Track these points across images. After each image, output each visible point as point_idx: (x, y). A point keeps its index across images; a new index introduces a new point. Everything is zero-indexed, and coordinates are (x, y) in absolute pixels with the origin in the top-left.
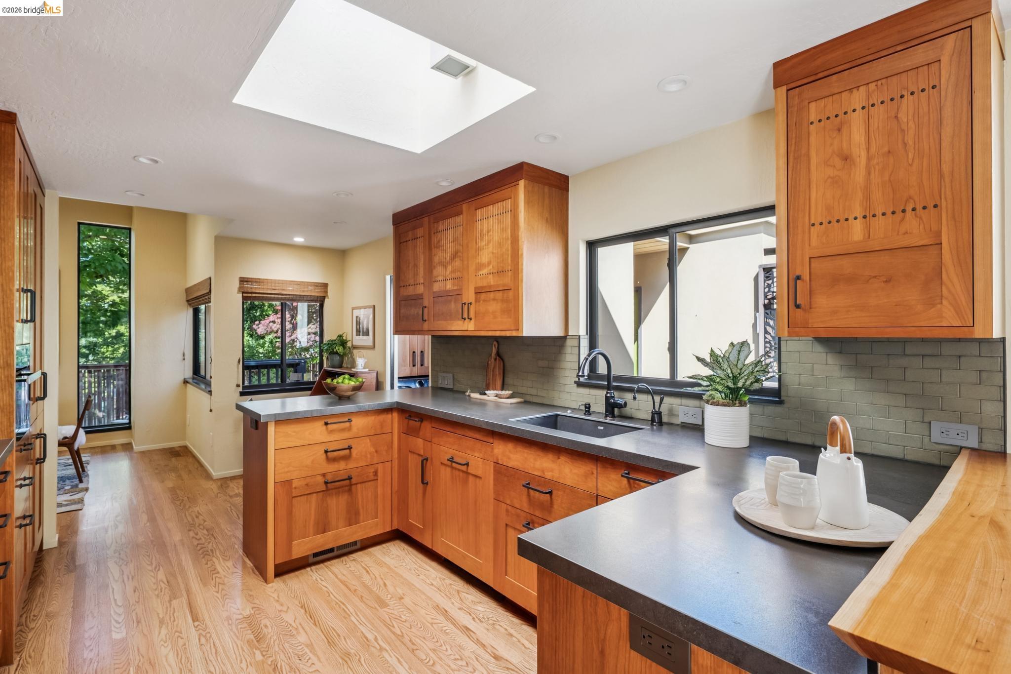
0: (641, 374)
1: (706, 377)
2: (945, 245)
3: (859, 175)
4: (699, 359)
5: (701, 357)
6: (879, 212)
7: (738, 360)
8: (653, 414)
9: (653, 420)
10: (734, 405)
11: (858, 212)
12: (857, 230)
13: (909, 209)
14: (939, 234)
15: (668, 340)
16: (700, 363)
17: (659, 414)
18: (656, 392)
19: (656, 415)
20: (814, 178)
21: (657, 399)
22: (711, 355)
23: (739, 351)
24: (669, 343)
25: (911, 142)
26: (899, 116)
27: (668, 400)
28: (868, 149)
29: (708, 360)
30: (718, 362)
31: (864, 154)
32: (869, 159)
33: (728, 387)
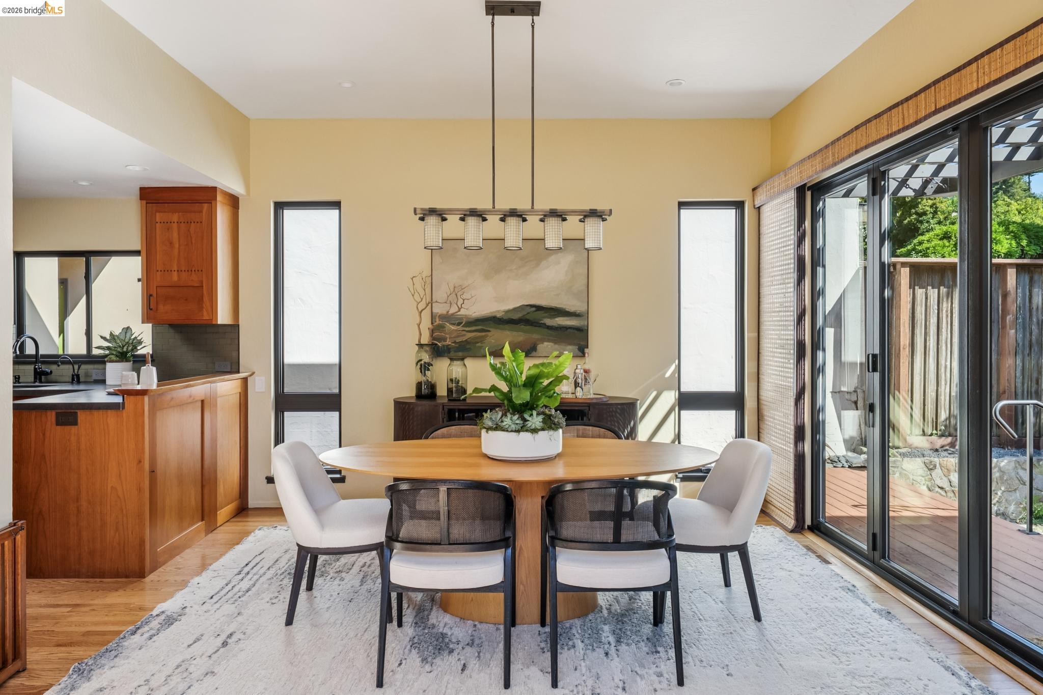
0: (67, 351)
1: (106, 347)
2: (204, 286)
3: (176, 251)
4: (102, 337)
5: (104, 336)
6: (183, 270)
7: (126, 337)
8: (73, 376)
9: (73, 380)
10: (122, 361)
11: (175, 268)
12: (175, 277)
13: (193, 270)
14: (202, 282)
15: (85, 328)
16: (102, 340)
17: (78, 376)
18: (75, 363)
19: (75, 376)
20: (158, 249)
21: (76, 367)
22: (110, 335)
23: (126, 333)
24: (86, 330)
25: (194, 242)
26: (190, 230)
27: (83, 367)
28: (179, 241)
29: (108, 337)
30: (114, 339)
31: (177, 243)
32: (179, 246)
33: (119, 352)
